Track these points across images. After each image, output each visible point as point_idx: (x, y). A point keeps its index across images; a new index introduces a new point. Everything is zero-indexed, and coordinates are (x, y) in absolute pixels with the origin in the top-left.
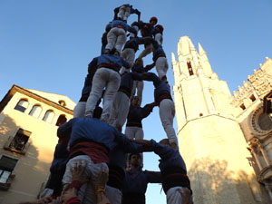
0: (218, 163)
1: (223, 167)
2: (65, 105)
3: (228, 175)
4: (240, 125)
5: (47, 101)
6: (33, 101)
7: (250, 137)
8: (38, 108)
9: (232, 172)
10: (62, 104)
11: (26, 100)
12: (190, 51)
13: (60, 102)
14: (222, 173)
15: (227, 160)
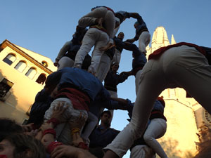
0: (170, 141)
1: (173, 146)
2: (47, 65)
3: (176, 153)
4: (195, 112)
5: (32, 60)
6: (19, 57)
7: (201, 124)
8: (23, 64)
9: (180, 151)
10: (45, 65)
11: (14, 55)
12: (164, 40)
13: (43, 62)
14: (171, 150)
15: (178, 140)
